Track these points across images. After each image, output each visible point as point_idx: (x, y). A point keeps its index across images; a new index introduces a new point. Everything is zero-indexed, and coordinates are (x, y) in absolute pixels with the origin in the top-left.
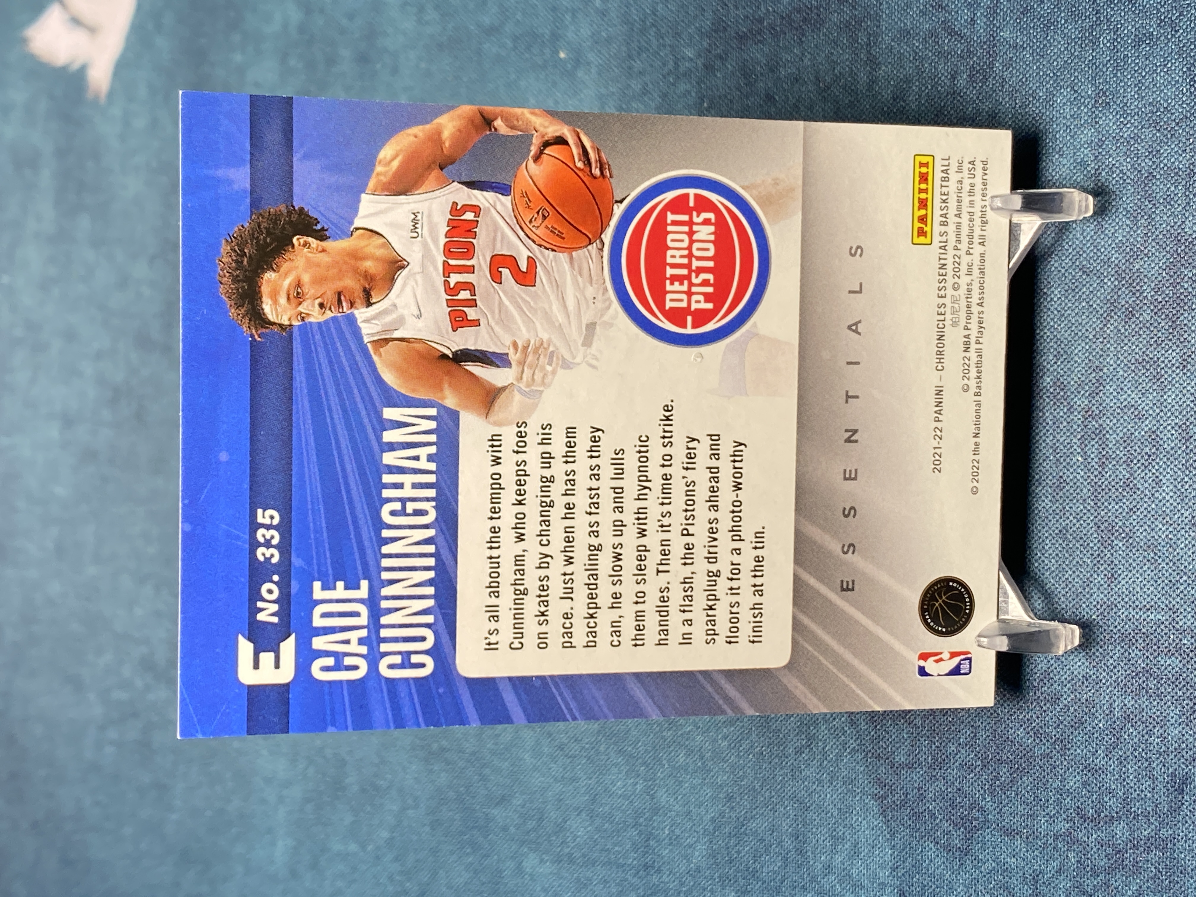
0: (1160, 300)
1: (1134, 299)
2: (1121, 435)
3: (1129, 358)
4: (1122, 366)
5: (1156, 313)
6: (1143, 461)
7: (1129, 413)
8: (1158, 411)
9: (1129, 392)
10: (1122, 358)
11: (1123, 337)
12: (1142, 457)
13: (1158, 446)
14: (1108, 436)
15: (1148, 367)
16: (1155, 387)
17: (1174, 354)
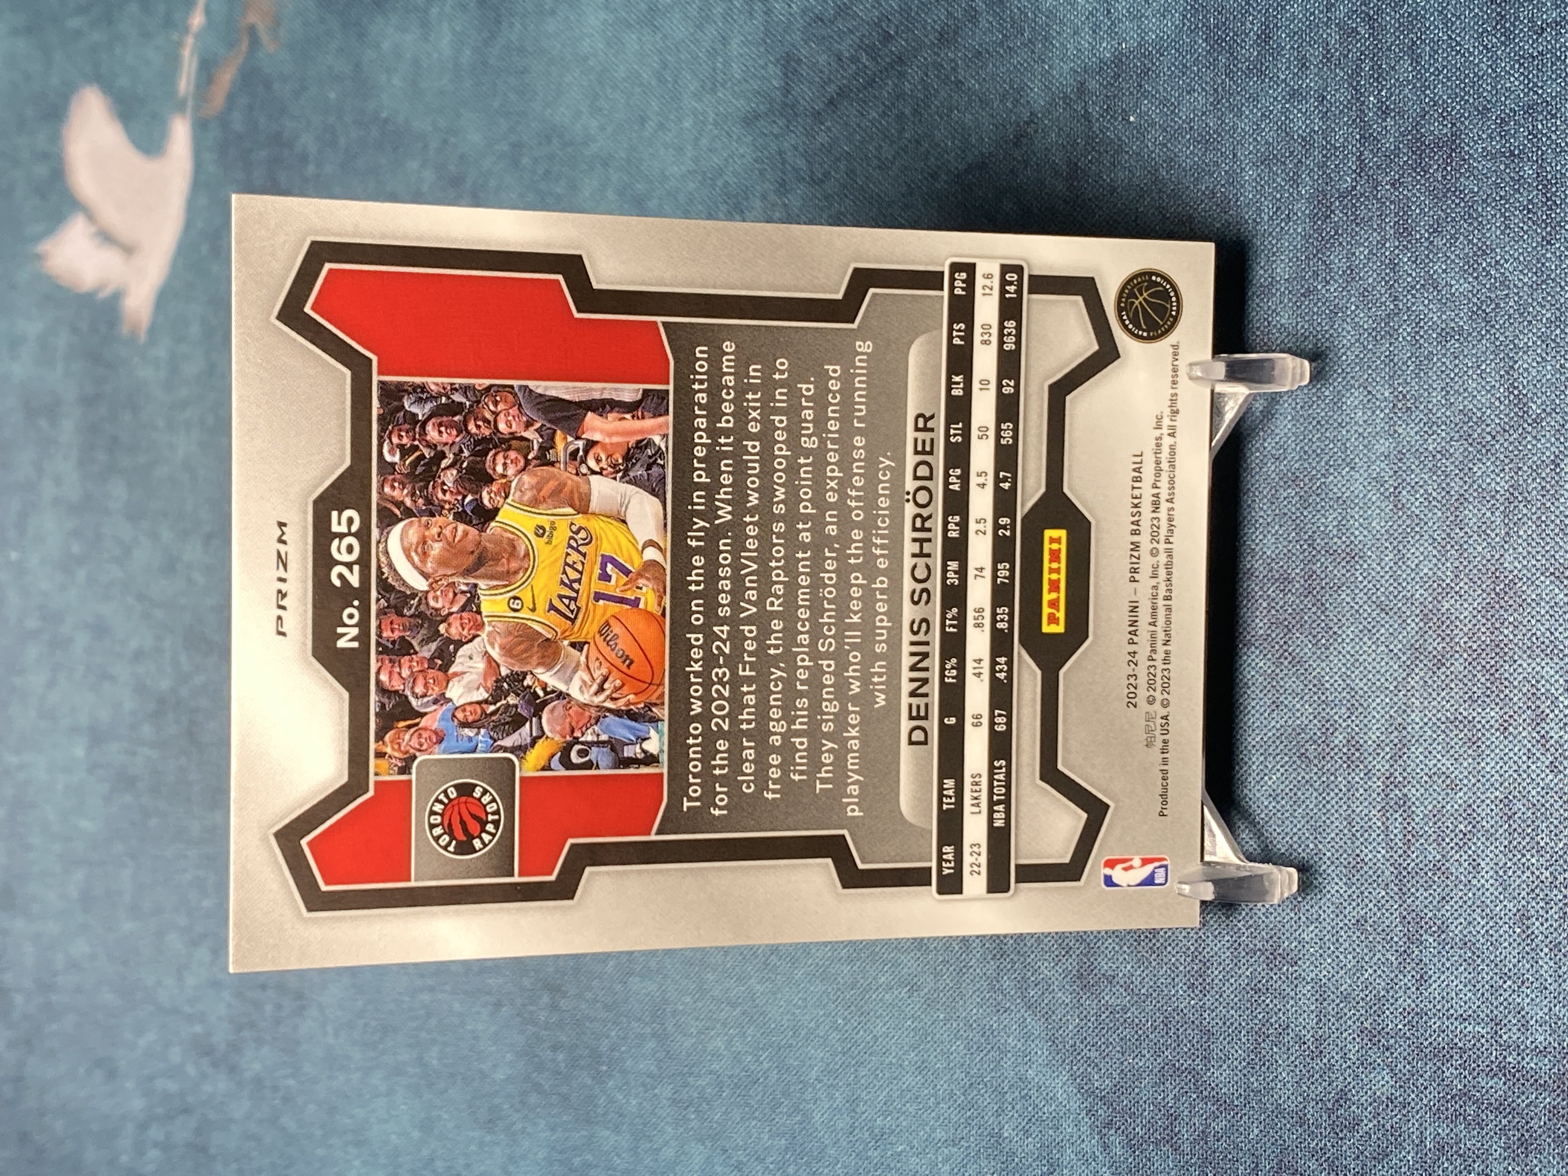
0: (1475, 647)
1: (1444, 645)
2: (1430, 807)
3: (1439, 715)
4: (1430, 724)
5: (1470, 664)
6: (1456, 840)
7: (1440, 781)
8: (1473, 781)
9: (1439, 757)
10: (1430, 715)
11: (1430, 690)
12: (1456, 835)
13: (1474, 822)
14: (1414, 808)
15: (1461, 726)
16: (1470, 752)
17: (1493, 714)
